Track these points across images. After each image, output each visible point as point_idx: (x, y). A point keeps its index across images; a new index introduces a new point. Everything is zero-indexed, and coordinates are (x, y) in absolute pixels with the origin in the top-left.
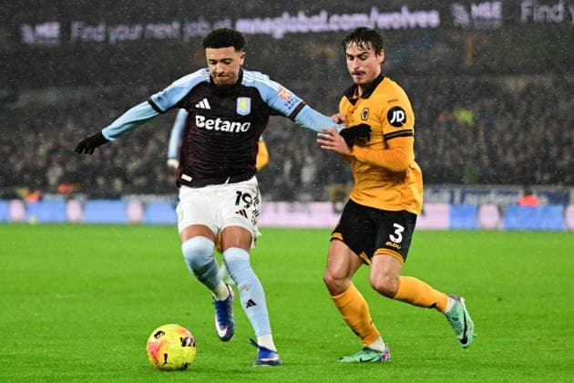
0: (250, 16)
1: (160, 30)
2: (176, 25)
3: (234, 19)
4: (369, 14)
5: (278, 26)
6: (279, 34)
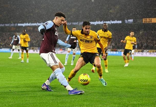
0: (20, 23)
1: (7, 25)
2: (9, 24)
3: (18, 23)
4: (37, 23)
5: (24, 25)
6: (24, 26)
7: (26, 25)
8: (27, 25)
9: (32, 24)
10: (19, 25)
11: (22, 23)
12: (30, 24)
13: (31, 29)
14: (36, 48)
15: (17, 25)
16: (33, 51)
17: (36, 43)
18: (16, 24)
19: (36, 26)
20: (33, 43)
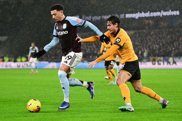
0: (130, 13)
1: (105, 17)
3: (125, 14)
4: (161, 12)
5: (137, 16)
6: (137, 18)
7: (141, 16)
8: (143, 16)
9: (152, 13)
10: (128, 16)
11: (133, 13)
12: (147, 15)
13: (151, 22)
14: (159, 58)
15: (125, 16)
16: (153, 64)
17: (159, 49)
18: (123, 15)
19: (159, 16)
20: (154, 48)
